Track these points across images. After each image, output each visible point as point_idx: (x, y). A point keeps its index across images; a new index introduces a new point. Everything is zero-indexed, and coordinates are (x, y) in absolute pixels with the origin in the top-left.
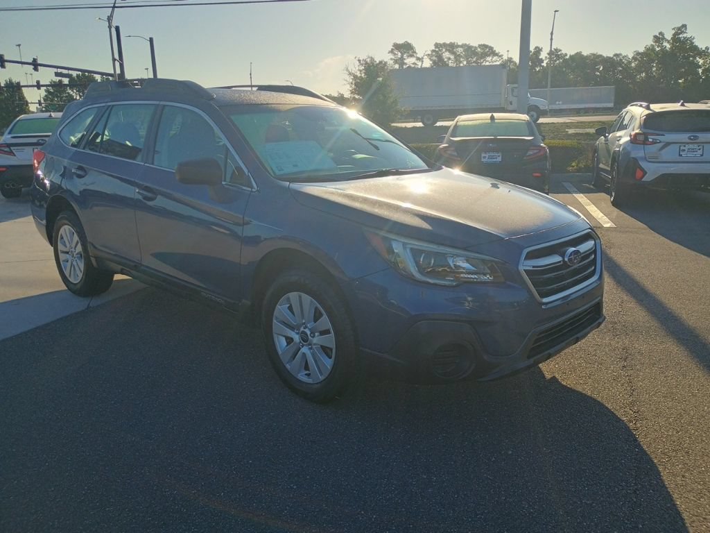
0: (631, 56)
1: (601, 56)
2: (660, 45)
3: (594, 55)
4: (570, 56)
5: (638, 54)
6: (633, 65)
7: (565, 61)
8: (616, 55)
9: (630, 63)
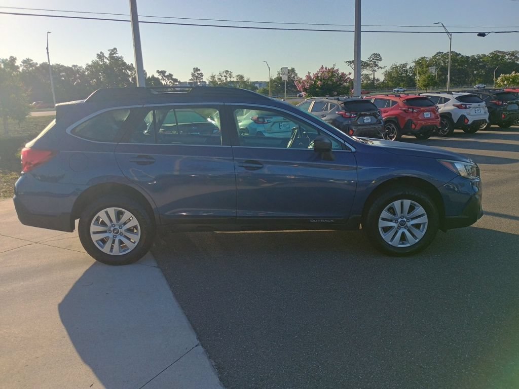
0: (84, 67)
1: (62, 66)
2: (102, 61)
3: (58, 65)
4: (40, 65)
5: (89, 66)
6: (86, 73)
7: (37, 68)
8: (74, 66)
9: (84, 72)
